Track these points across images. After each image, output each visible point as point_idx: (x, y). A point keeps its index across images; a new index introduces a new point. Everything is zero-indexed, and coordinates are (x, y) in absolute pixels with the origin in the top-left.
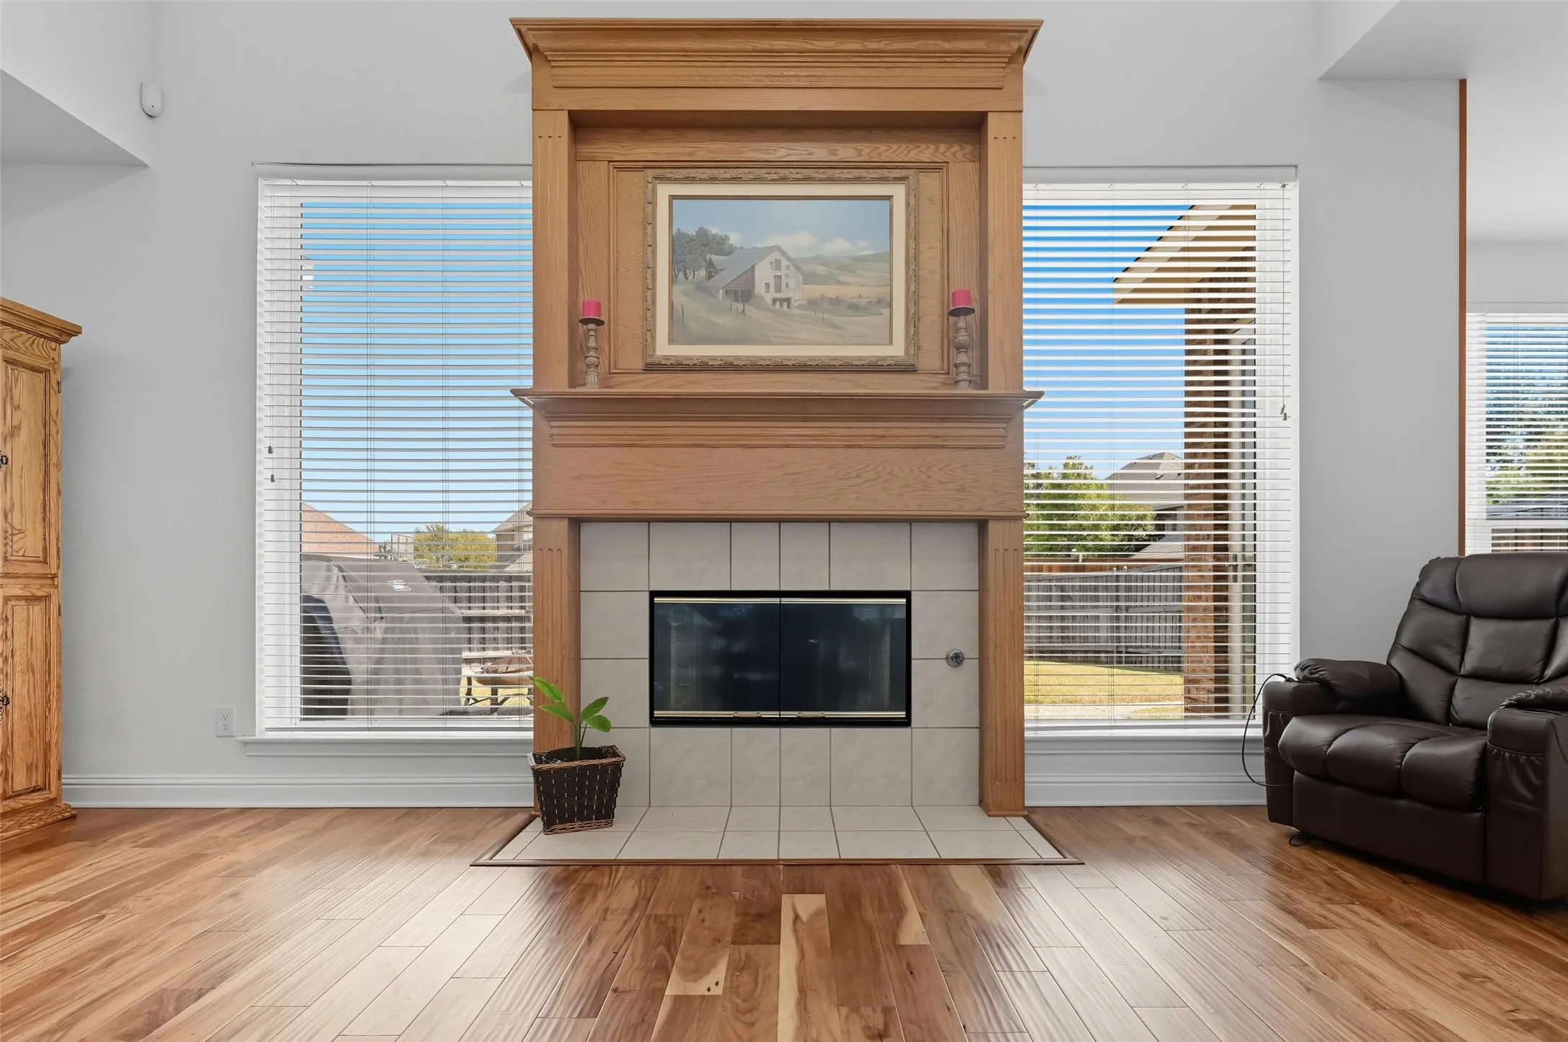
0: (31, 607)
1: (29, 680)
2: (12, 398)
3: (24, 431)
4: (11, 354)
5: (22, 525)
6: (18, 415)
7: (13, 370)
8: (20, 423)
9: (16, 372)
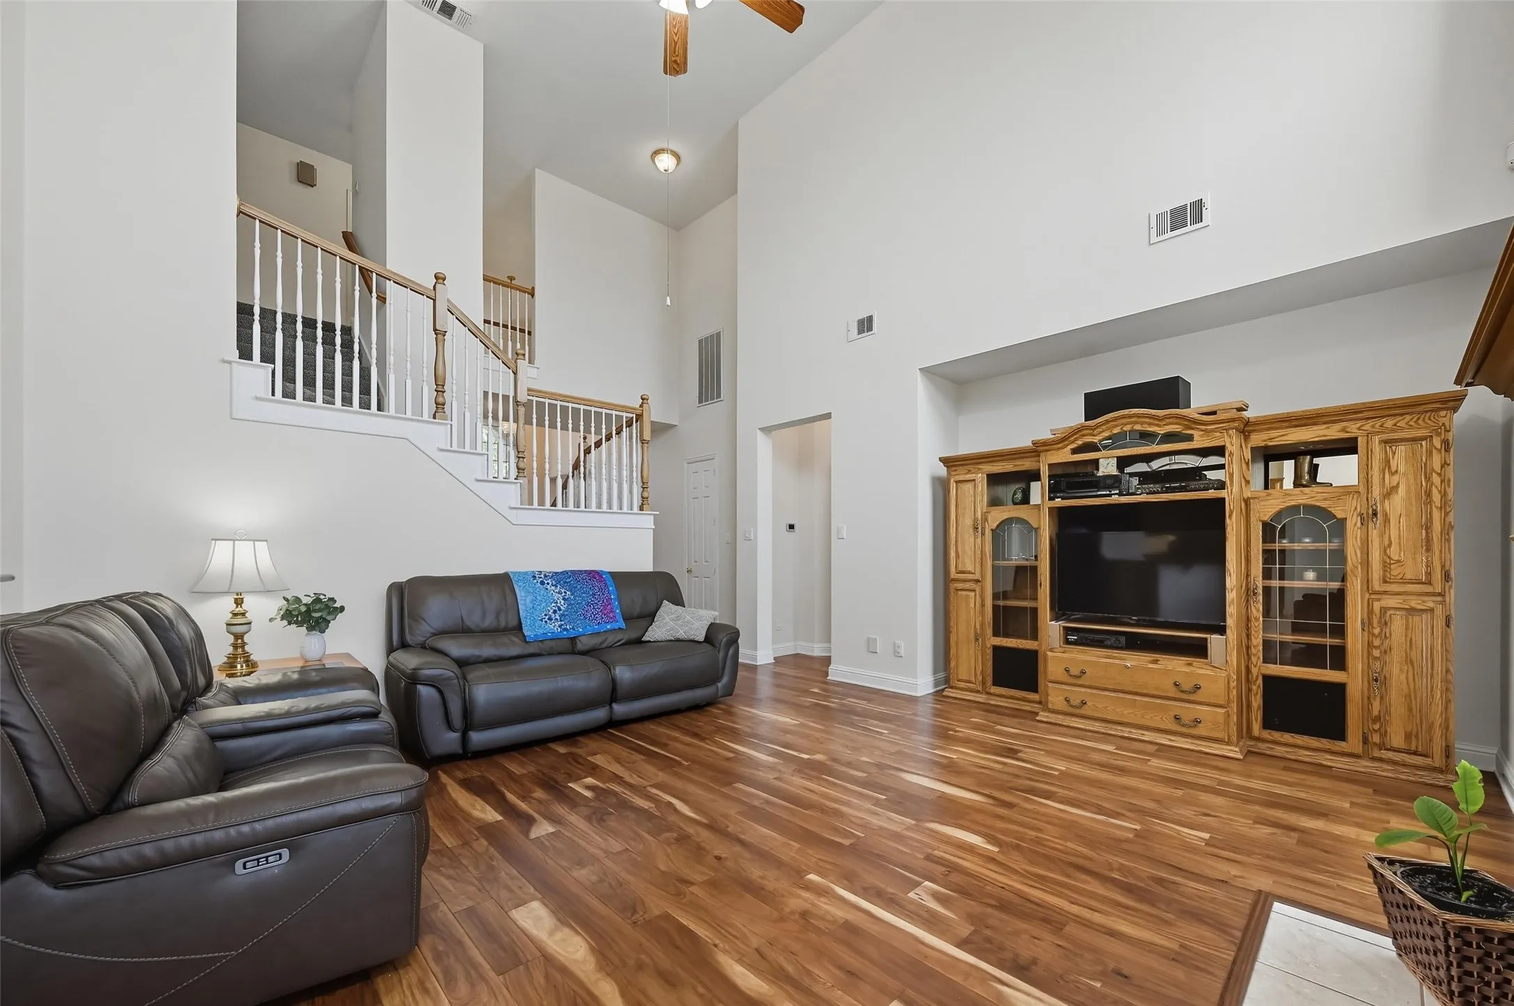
0: (1410, 617)
1: (1408, 671)
2: (1390, 467)
3: (1402, 490)
4: (1385, 437)
5: (1400, 556)
6: (1395, 479)
7: (1390, 447)
8: (1398, 483)
9: (1394, 448)
